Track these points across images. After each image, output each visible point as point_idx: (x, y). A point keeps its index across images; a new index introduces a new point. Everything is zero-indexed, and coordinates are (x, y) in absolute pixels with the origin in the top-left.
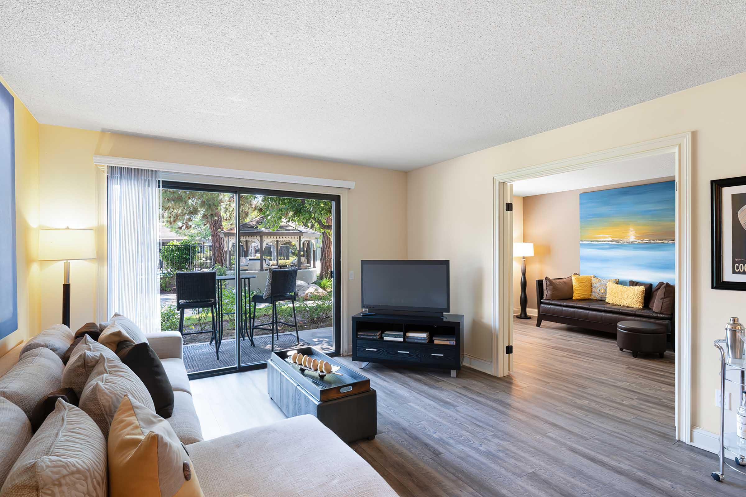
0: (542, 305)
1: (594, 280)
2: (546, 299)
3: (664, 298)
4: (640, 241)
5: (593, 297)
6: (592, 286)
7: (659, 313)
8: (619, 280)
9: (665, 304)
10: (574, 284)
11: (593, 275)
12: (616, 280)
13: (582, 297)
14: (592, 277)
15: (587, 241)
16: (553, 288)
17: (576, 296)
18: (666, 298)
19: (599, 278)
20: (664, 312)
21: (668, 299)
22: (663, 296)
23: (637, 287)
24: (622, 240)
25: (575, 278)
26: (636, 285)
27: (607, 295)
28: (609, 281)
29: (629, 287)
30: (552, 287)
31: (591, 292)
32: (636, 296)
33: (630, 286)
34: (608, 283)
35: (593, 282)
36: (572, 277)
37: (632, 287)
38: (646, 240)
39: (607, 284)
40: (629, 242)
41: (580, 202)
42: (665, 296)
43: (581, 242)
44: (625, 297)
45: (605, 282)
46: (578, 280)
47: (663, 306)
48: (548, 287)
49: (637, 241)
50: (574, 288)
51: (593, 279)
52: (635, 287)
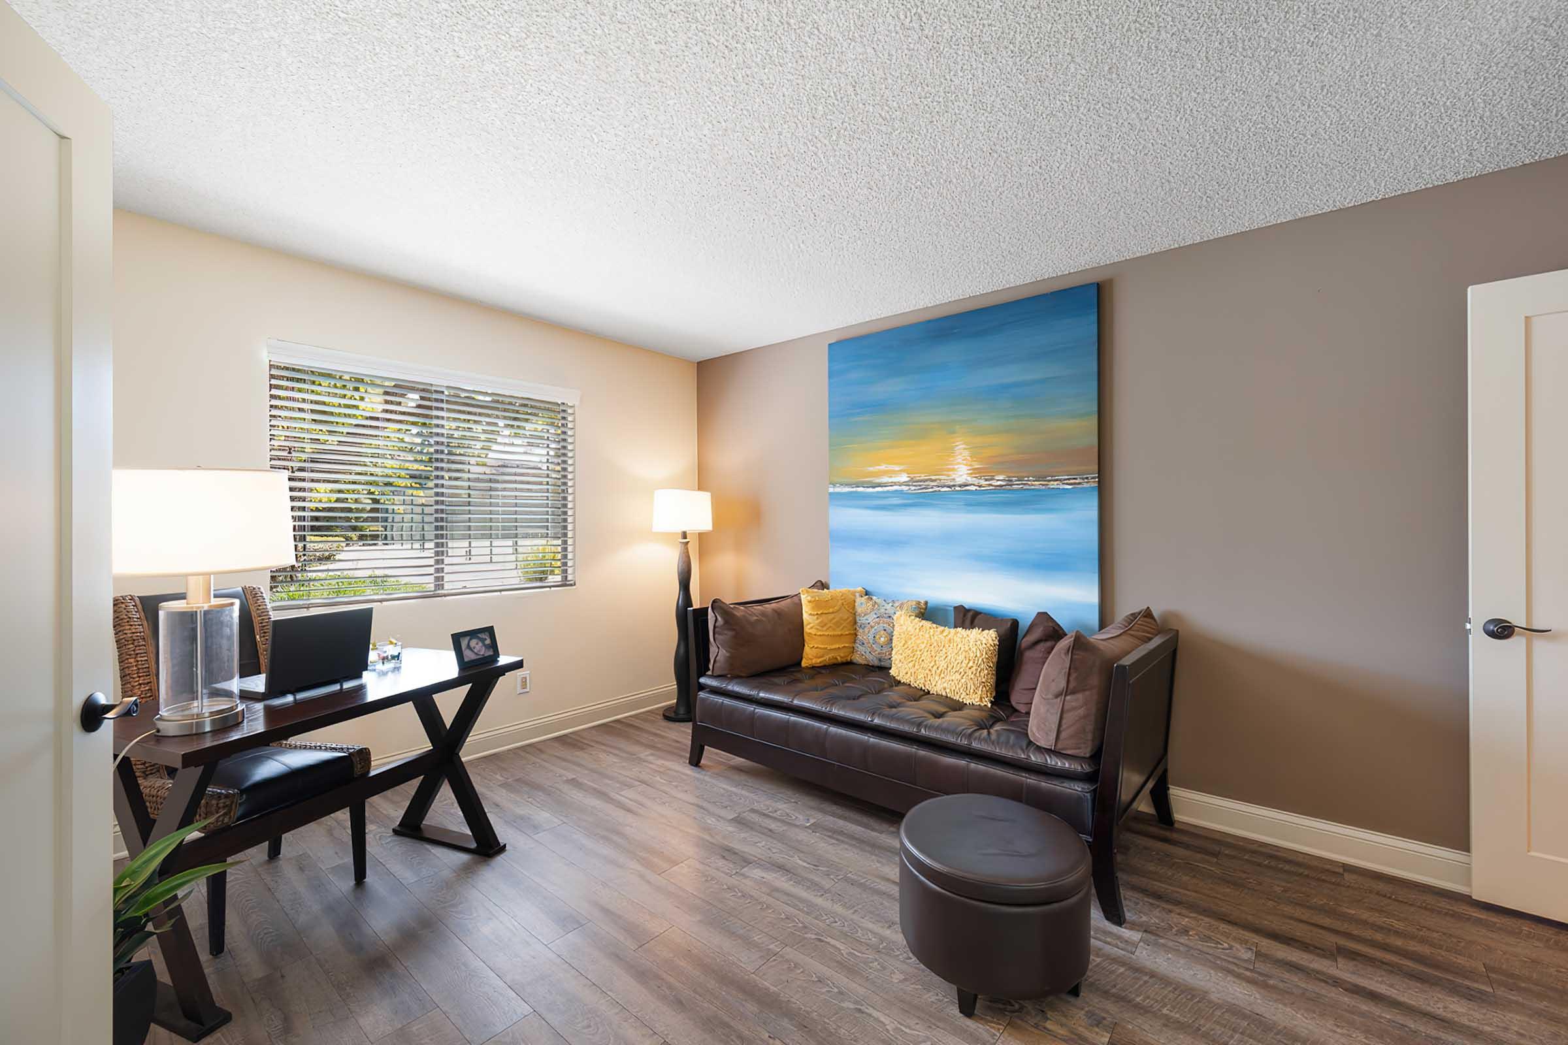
0: (702, 694)
1: (862, 604)
2: (712, 676)
3: (1067, 691)
4: (983, 482)
5: (857, 658)
6: (855, 623)
7: (1049, 751)
8: (926, 603)
9: (1069, 718)
10: (805, 616)
11: (860, 589)
12: (919, 603)
13: (827, 657)
14: (857, 594)
15: (847, 485)
16: (735, 637)
17: (811, 655)
18: (1073, 693)
19: (874, 598)
20: (1063, 749)
21: (1080, 696)
22: (1063, 684)
23: (975, 633)
24: (935, 480)
25: (809, 598)
26: (972, 626)
27: (894, 652)
28: (901, 607)
29: (953, 631)
30: (730, 633)
31: (855, 642)
32: (971, 664)
33: (956, 627)
34: (898, 614)
35: (859, 610)
36: (803, 597)
37: (959, 629)
38: (999, 479)
39: (895, 618)
40: (954, 486)
41: (829, 367)
42: (1071, 686)
43: (831, 490)
44: (943, 664)
45: (891, 611)
46: (817, 604)
47: (1064, 726)
48: (720, 634)
49: (976, 481)
50: (807, 629)
51: (859, 600)
52: (968, 632)
